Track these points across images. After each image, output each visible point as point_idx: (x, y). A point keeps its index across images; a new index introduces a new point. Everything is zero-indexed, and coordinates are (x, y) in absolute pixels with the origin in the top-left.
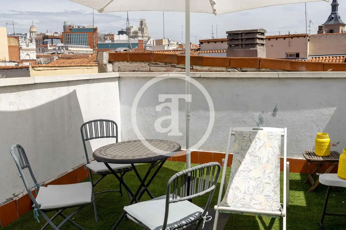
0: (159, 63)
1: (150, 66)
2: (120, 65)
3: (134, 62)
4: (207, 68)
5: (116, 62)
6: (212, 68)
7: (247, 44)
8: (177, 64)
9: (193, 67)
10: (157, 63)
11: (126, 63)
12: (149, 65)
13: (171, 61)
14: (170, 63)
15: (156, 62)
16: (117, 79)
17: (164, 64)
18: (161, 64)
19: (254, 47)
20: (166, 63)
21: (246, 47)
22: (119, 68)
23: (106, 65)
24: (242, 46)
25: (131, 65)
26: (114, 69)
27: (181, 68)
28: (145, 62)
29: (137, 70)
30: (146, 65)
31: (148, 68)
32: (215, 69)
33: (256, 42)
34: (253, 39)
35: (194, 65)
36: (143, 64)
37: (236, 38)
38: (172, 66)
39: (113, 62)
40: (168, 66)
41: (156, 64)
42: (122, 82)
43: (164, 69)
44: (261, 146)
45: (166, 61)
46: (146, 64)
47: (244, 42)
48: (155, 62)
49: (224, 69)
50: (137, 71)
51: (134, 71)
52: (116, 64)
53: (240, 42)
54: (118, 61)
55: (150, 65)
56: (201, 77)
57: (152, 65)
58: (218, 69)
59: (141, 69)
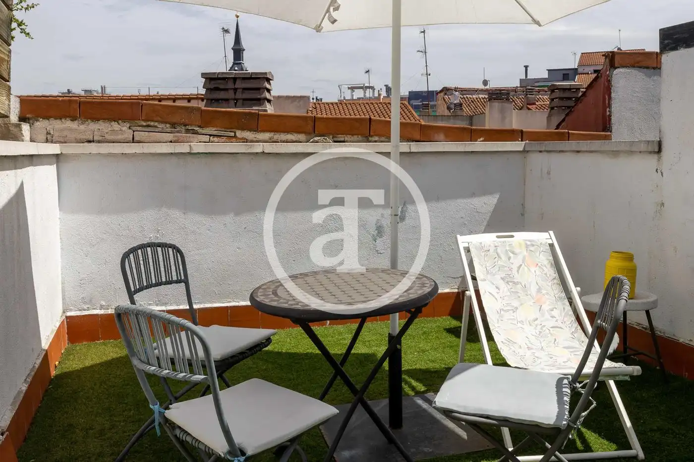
0: (156, 124)
1: (134, 131)
2: (50, 126)
3: (89, 121)
4: (267, 136)
5: (41, 119)
6: (277, 136)
7: (244, 100)
8: (200, 127)
9: (235, 133)
10: (152, 124)
11: (68, 124)
12: (130, 128)
13: (187, 121)
14: (185, 125)
15: (149, 123)
16: (54, 159)
17: (168, 125)
18: (161, 126)
19: (260, 105)
20: (173, 125)
21: (243, 104)
22: (48, 133)
23: (18, 126)
24: (236, 103)
25: (82, 127)
26: (34, 136)
27: (210, 135)
28: (120, 122)
29: (100, 138)
30: (124, 129)
31: (128, 134)
32: (283, 136)
33: (263, 96)
34: (258, 89)
35: (237, 129)
36: (115, 126)
37: (222, 87)
38: (187, 131)
39: (31, 121)
40: (178, 132)
41: (148, 126)
42: (67, 167)
43: (170, 137)
44: (521, 265)
45: (174, 120)
46: (125, 127)
47: (239, 95)
48: (144, 120)
49: (302, 137)
50: (99, 142)
51: (89, 142)
52: (41, 124)
53: (230, 95)
54: (47, 117)
55: (135, 128)
56: (266, 151)
57: (139, 128)
58: (290, 137)
59: (108, 137)
